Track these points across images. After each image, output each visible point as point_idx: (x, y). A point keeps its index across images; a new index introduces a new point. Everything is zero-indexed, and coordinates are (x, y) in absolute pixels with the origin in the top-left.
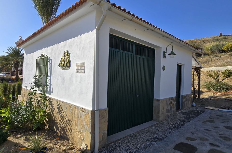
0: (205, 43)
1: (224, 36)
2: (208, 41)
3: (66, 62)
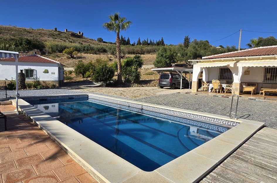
0: (42, 36)
1: (58, 31)
2: (44, 34)
3: (46, 72)
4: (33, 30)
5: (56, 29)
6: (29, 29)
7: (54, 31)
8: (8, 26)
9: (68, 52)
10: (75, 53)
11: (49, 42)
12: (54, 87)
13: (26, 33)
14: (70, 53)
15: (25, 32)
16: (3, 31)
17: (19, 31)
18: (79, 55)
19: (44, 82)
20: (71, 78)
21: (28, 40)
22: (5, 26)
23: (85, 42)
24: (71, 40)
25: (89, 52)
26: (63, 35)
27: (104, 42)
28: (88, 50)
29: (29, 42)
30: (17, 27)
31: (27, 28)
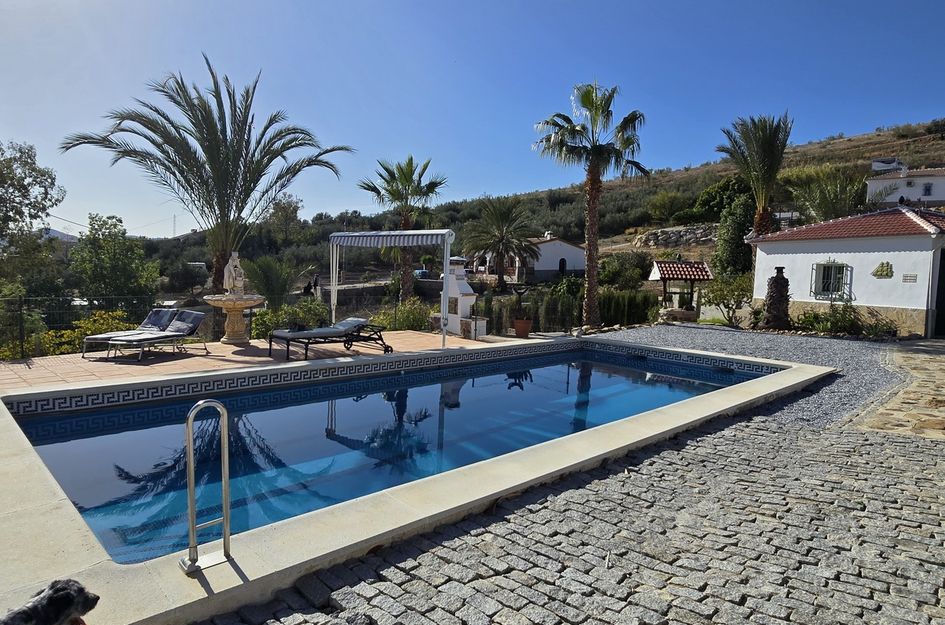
3: (885, 272)
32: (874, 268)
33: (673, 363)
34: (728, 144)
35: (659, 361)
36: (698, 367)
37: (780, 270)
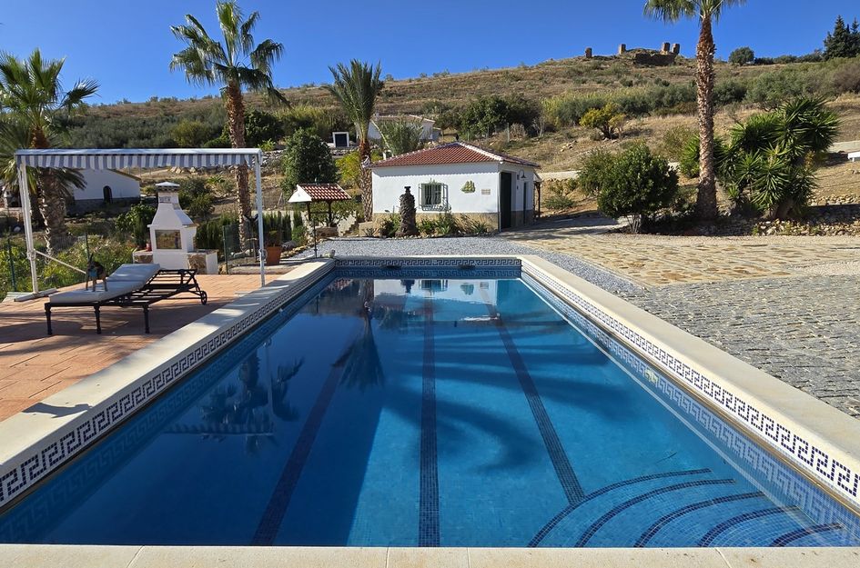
0: (546, 82)
1: (596, 58)
2: (554, 75)
3: (470, 188)
4: (525, 68)
5: (589, 52)
6: (516, 68)
7: (585, 60)
8: (469, 73)
9: (595, 121)
10: (617, 120)
11: (555, 99)
12: (481, 231)
13: (508, 81)
14: (602, 122)
15: (507, 78)
16: (460, 87)
17: (494, 80)
18: (632, 124)
19: (464, 217)
20: (571, 204)
21: (498, 101)
22: (463, 74)
23: (681, 74)
24: (629, 79)
25: (675, 109)
26: (609, 67)
27: (760, 62)
28: (672, 103)
29: (500, 107)
30: (490, 70)
31: (513, 68)
32: (463, 185)
33: (426, 268)
34: (333, 83)
35: (413, 268)
36: (447, 268)
37: (408, 189)
